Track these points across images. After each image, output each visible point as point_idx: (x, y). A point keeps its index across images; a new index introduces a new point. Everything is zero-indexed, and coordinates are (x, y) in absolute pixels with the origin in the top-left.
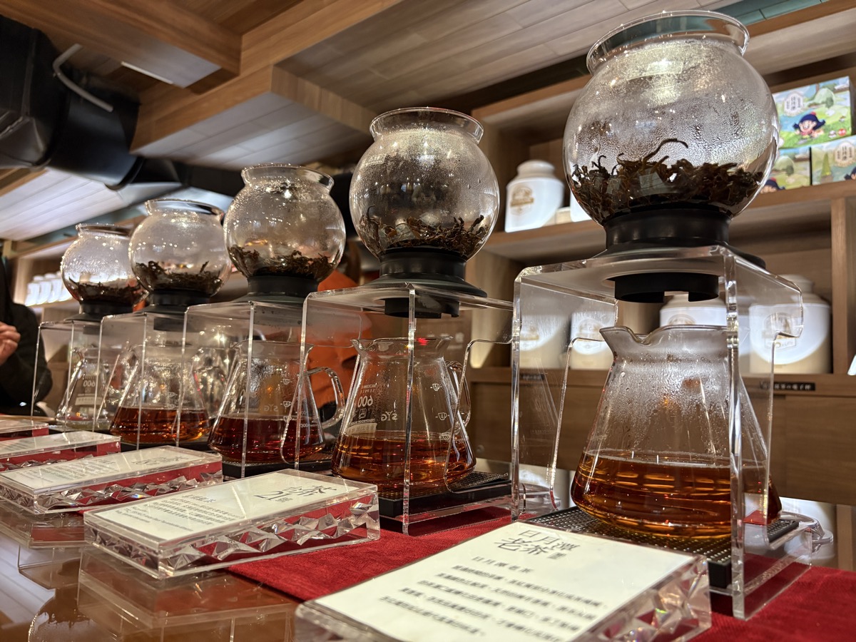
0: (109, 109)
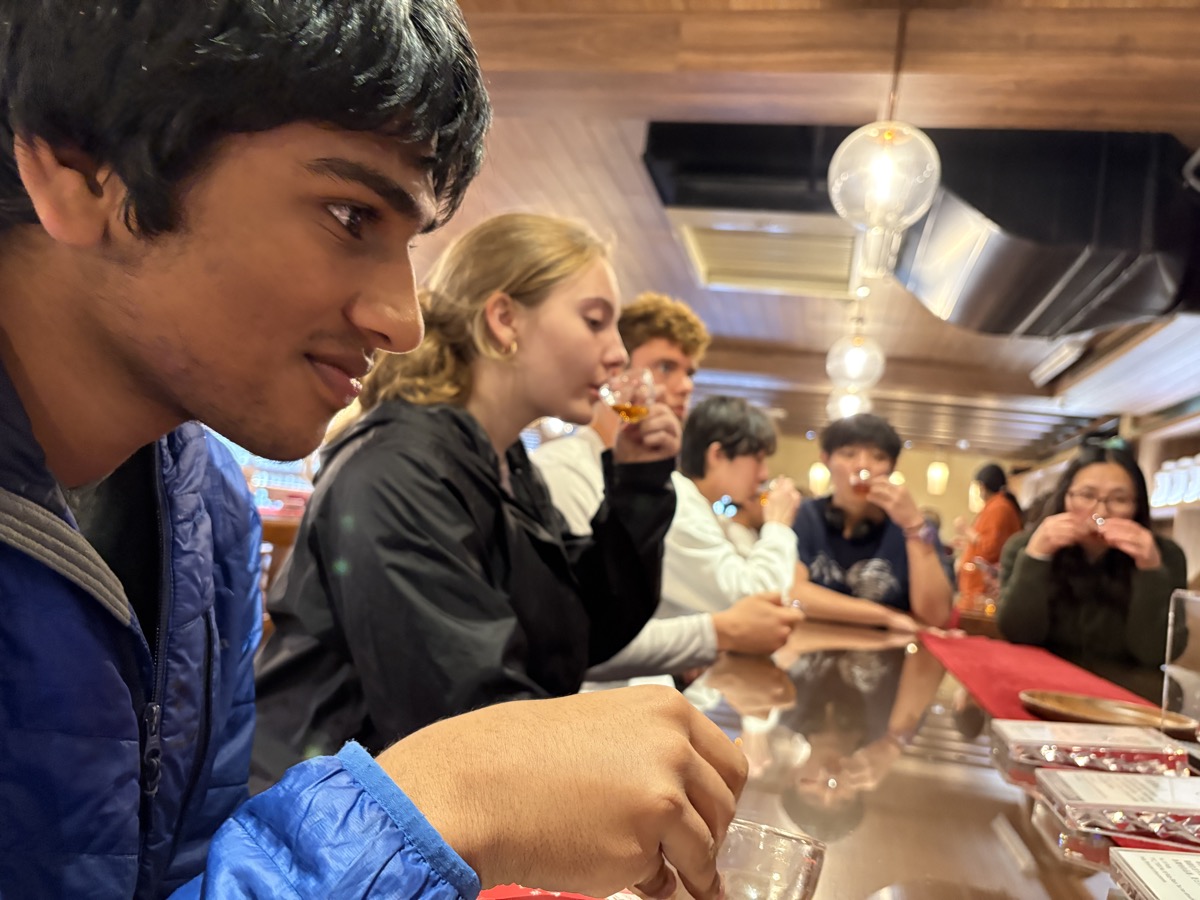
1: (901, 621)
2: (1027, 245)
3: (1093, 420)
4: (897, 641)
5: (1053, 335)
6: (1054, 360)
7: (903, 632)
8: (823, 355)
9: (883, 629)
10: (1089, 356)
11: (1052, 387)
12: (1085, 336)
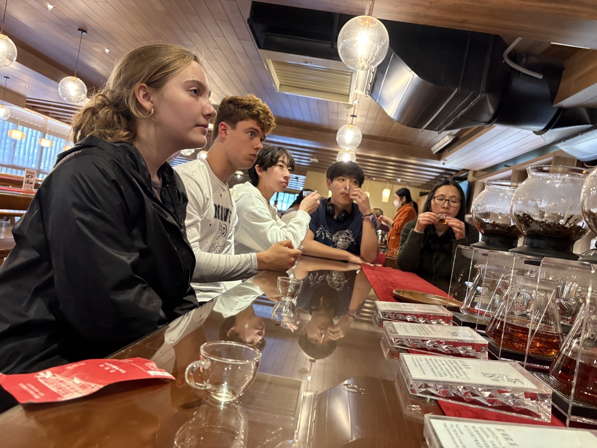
0: (540, 77)
1: (354, 258)
2: (431, 84)
3: (457, 171)
4: (352, 268)
5: (439, 130)
6: (441, 142)
7: (355, 264)
8: (336, 132)
9: (346, 262)
10: (456, 142)
11: (440, 155)
12: (455, 131)
